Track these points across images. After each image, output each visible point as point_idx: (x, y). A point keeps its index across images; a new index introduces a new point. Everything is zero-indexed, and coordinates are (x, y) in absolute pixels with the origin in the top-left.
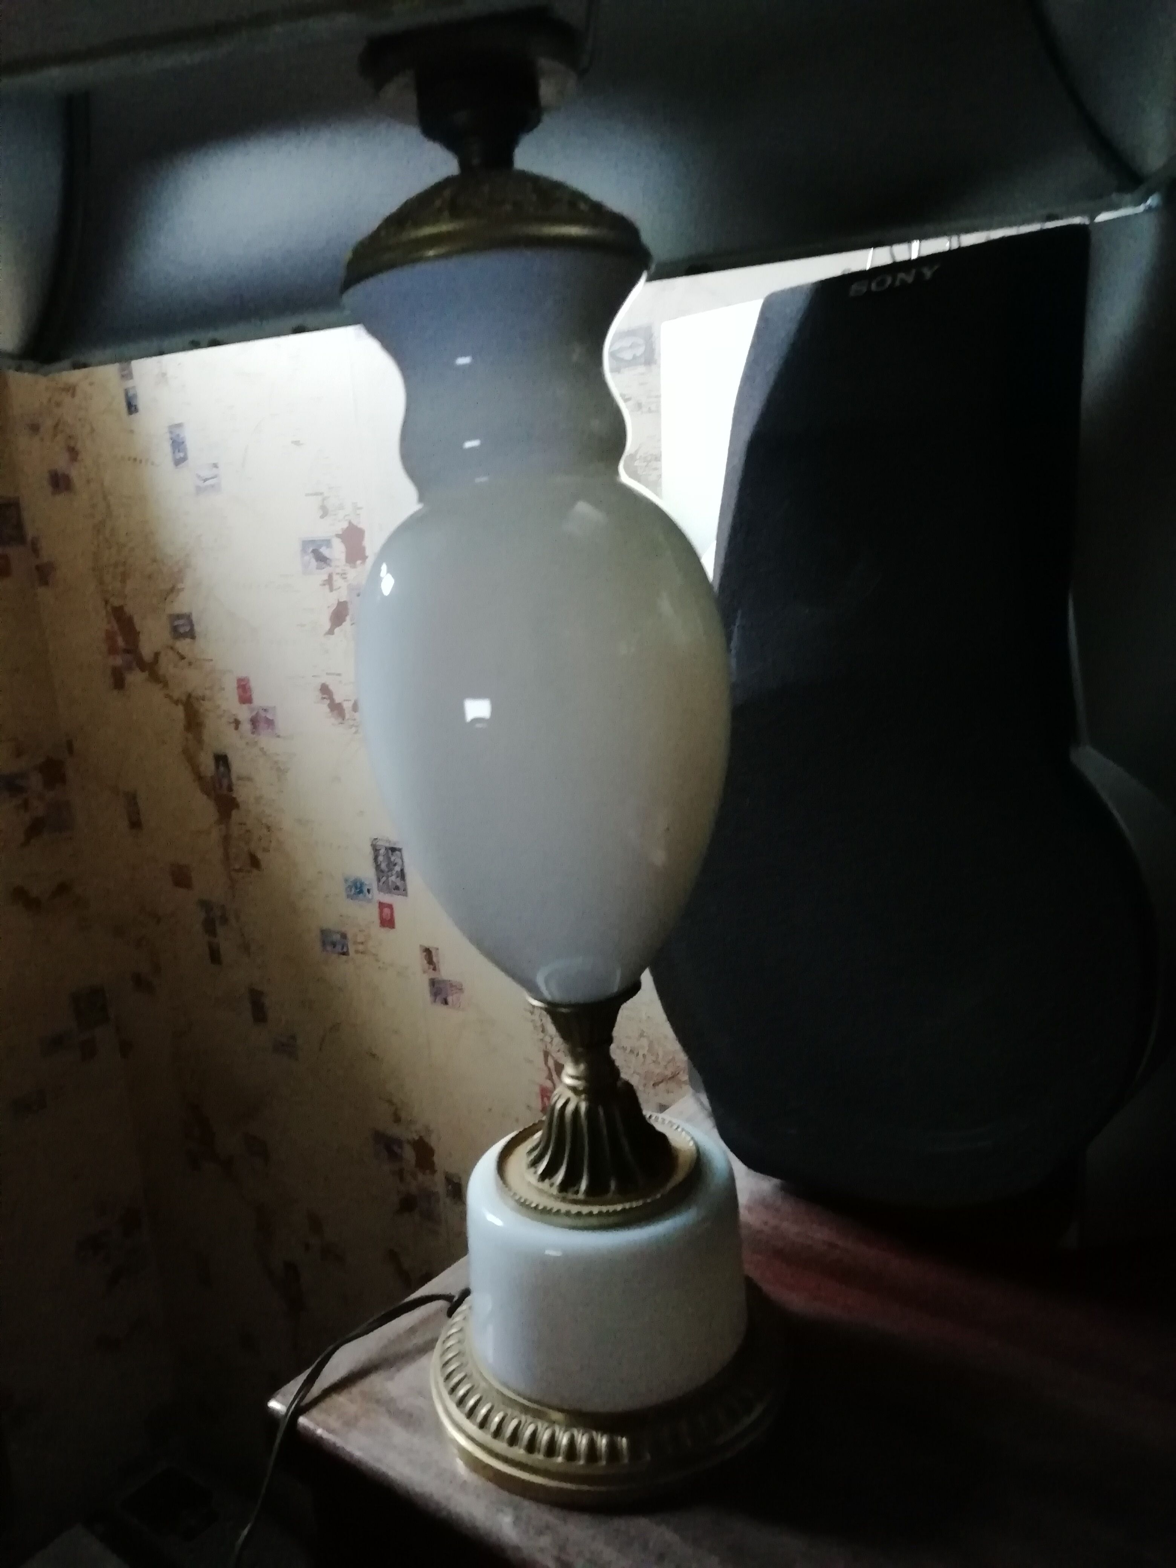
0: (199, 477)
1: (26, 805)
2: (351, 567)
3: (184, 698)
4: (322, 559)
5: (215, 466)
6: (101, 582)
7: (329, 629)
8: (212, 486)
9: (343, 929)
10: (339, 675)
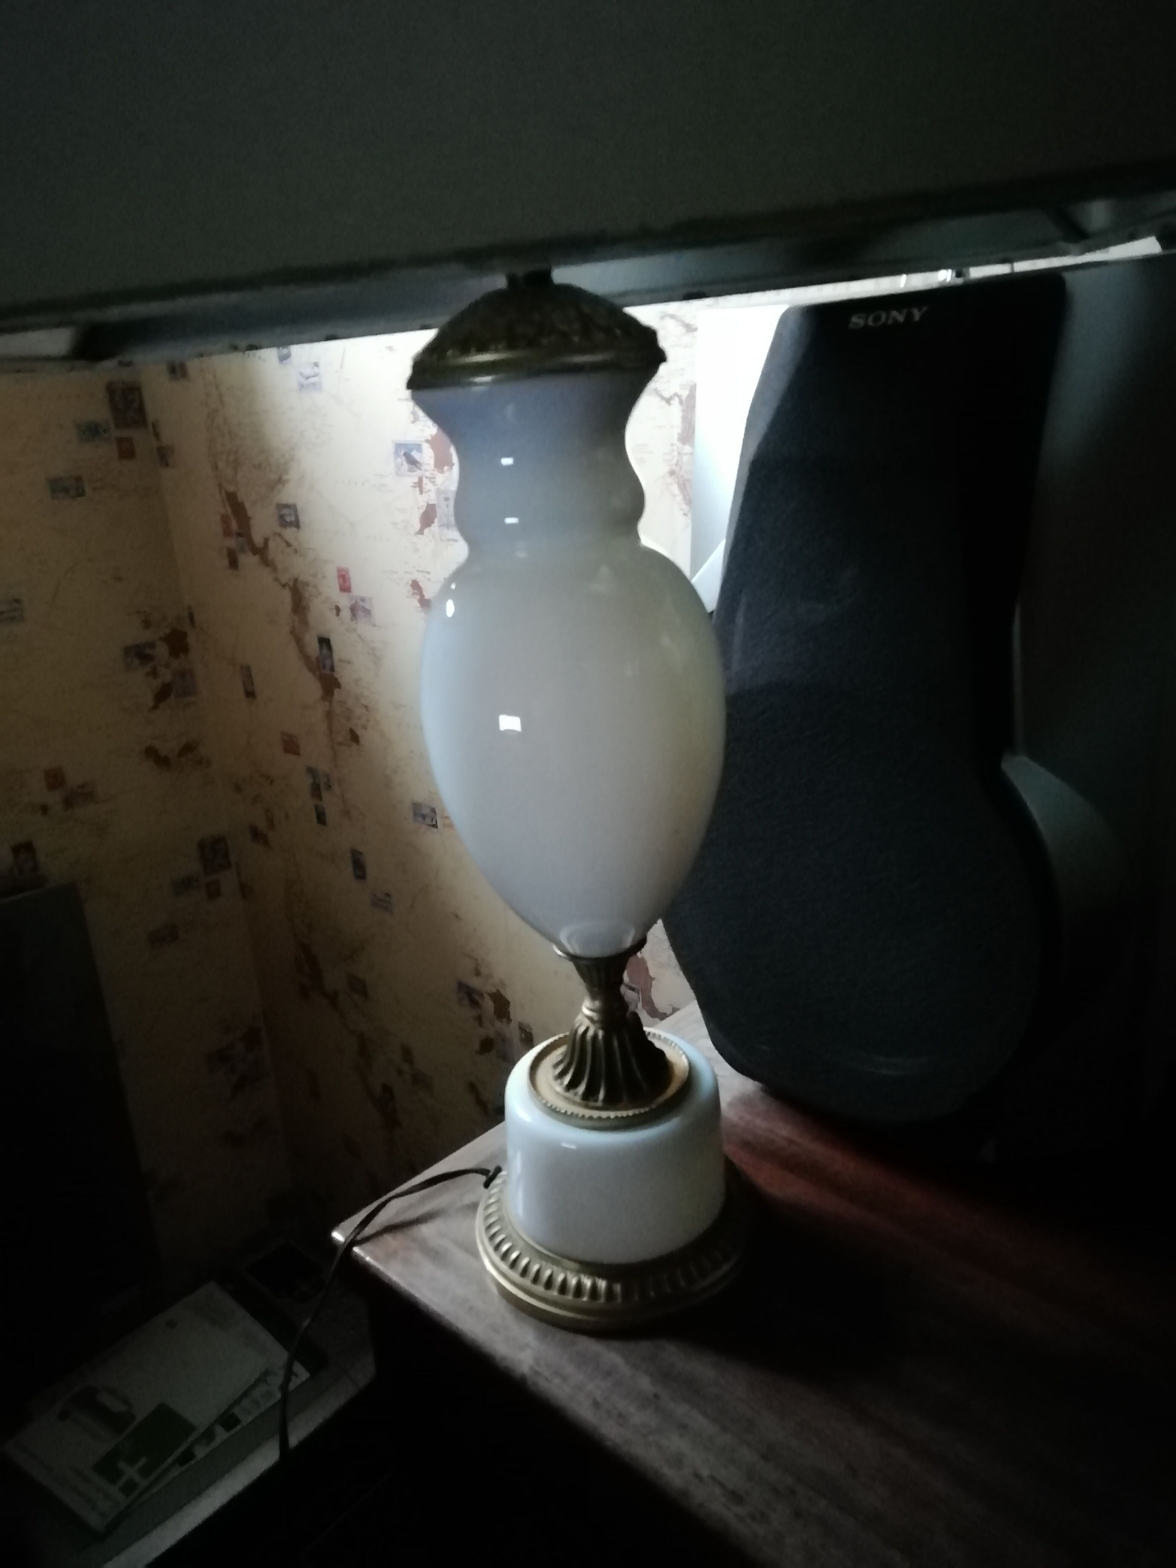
0: (301, 374)
1: (154, 673)
2: (438, 472)
3: (291, 583)
4: (413, 463)
5: (316, 365)
6: (216, 467)
7: (420, 530)
8: (314, 384)
9: (434, 806)
10: (429, 573)
